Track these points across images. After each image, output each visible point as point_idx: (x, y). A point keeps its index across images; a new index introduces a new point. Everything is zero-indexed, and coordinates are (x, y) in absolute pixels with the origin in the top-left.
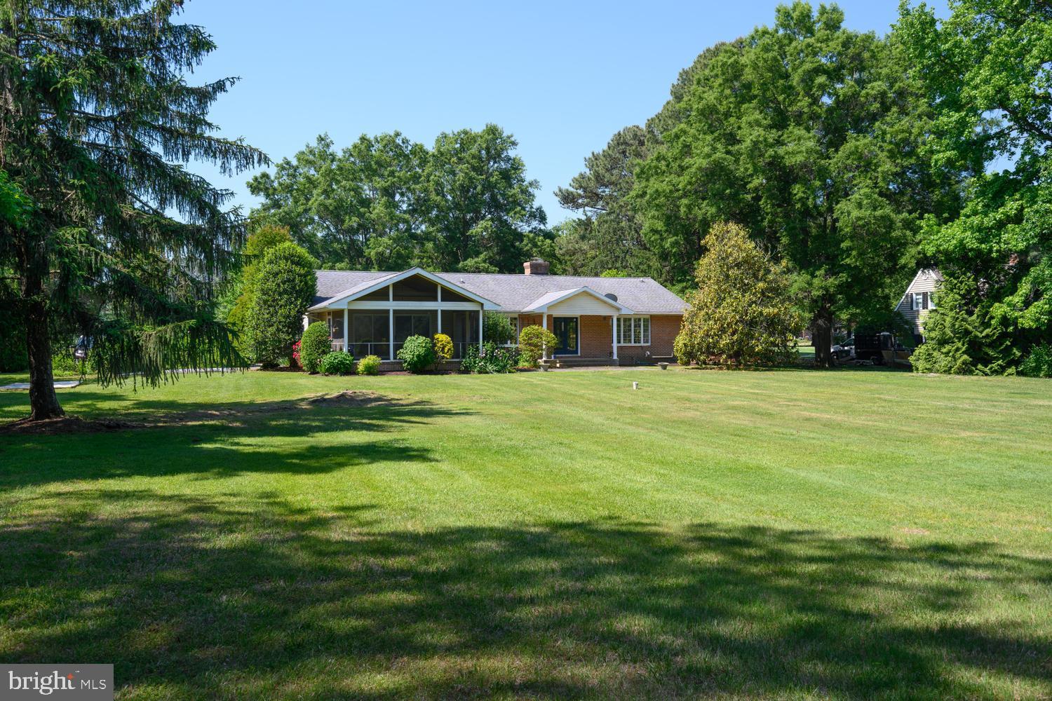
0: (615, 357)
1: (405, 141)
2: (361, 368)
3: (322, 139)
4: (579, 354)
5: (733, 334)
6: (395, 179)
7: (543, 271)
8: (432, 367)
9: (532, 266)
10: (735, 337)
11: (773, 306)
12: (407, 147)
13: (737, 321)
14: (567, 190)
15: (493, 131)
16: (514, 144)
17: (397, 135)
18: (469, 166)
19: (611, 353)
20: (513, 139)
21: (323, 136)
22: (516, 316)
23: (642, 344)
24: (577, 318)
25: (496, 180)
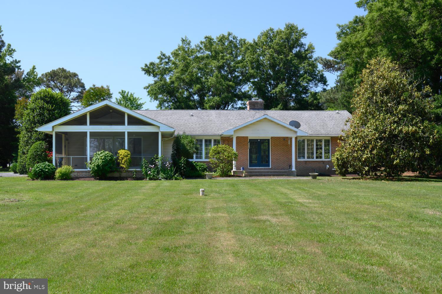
0: (294, 169)
1: (235, 38)
2: (57, 175)
3: (184, 40)
4: (270, 167)
5: (373, 149)
6: (224, 61)
7: (259, 106)
8: (116, 174)
9: (250, 104)
10: (375, 152)
11: (412, 125)
12: (236, 41)
13: (377, 139)
14: (326, 59)
15: (291, 28)
16: (305, 34)
17: (229, 34)
18: (273, 50)
19: (290, 166)
20: (304, 31)
21: (184, 39)
22: (219, 138)
23: (323, 159)
24: (269, 140)
25: (291, 58)
